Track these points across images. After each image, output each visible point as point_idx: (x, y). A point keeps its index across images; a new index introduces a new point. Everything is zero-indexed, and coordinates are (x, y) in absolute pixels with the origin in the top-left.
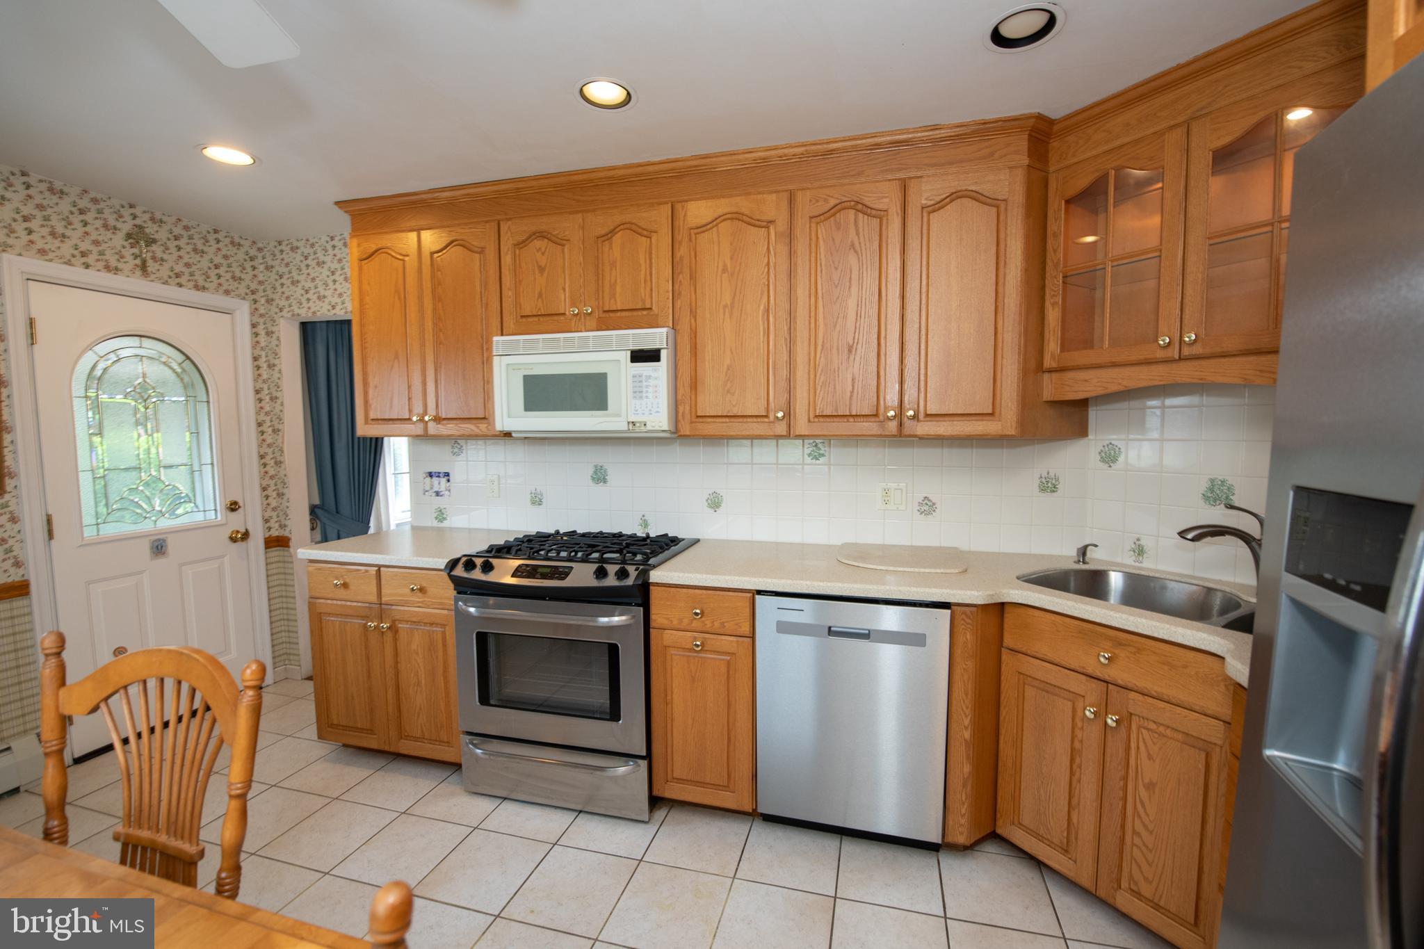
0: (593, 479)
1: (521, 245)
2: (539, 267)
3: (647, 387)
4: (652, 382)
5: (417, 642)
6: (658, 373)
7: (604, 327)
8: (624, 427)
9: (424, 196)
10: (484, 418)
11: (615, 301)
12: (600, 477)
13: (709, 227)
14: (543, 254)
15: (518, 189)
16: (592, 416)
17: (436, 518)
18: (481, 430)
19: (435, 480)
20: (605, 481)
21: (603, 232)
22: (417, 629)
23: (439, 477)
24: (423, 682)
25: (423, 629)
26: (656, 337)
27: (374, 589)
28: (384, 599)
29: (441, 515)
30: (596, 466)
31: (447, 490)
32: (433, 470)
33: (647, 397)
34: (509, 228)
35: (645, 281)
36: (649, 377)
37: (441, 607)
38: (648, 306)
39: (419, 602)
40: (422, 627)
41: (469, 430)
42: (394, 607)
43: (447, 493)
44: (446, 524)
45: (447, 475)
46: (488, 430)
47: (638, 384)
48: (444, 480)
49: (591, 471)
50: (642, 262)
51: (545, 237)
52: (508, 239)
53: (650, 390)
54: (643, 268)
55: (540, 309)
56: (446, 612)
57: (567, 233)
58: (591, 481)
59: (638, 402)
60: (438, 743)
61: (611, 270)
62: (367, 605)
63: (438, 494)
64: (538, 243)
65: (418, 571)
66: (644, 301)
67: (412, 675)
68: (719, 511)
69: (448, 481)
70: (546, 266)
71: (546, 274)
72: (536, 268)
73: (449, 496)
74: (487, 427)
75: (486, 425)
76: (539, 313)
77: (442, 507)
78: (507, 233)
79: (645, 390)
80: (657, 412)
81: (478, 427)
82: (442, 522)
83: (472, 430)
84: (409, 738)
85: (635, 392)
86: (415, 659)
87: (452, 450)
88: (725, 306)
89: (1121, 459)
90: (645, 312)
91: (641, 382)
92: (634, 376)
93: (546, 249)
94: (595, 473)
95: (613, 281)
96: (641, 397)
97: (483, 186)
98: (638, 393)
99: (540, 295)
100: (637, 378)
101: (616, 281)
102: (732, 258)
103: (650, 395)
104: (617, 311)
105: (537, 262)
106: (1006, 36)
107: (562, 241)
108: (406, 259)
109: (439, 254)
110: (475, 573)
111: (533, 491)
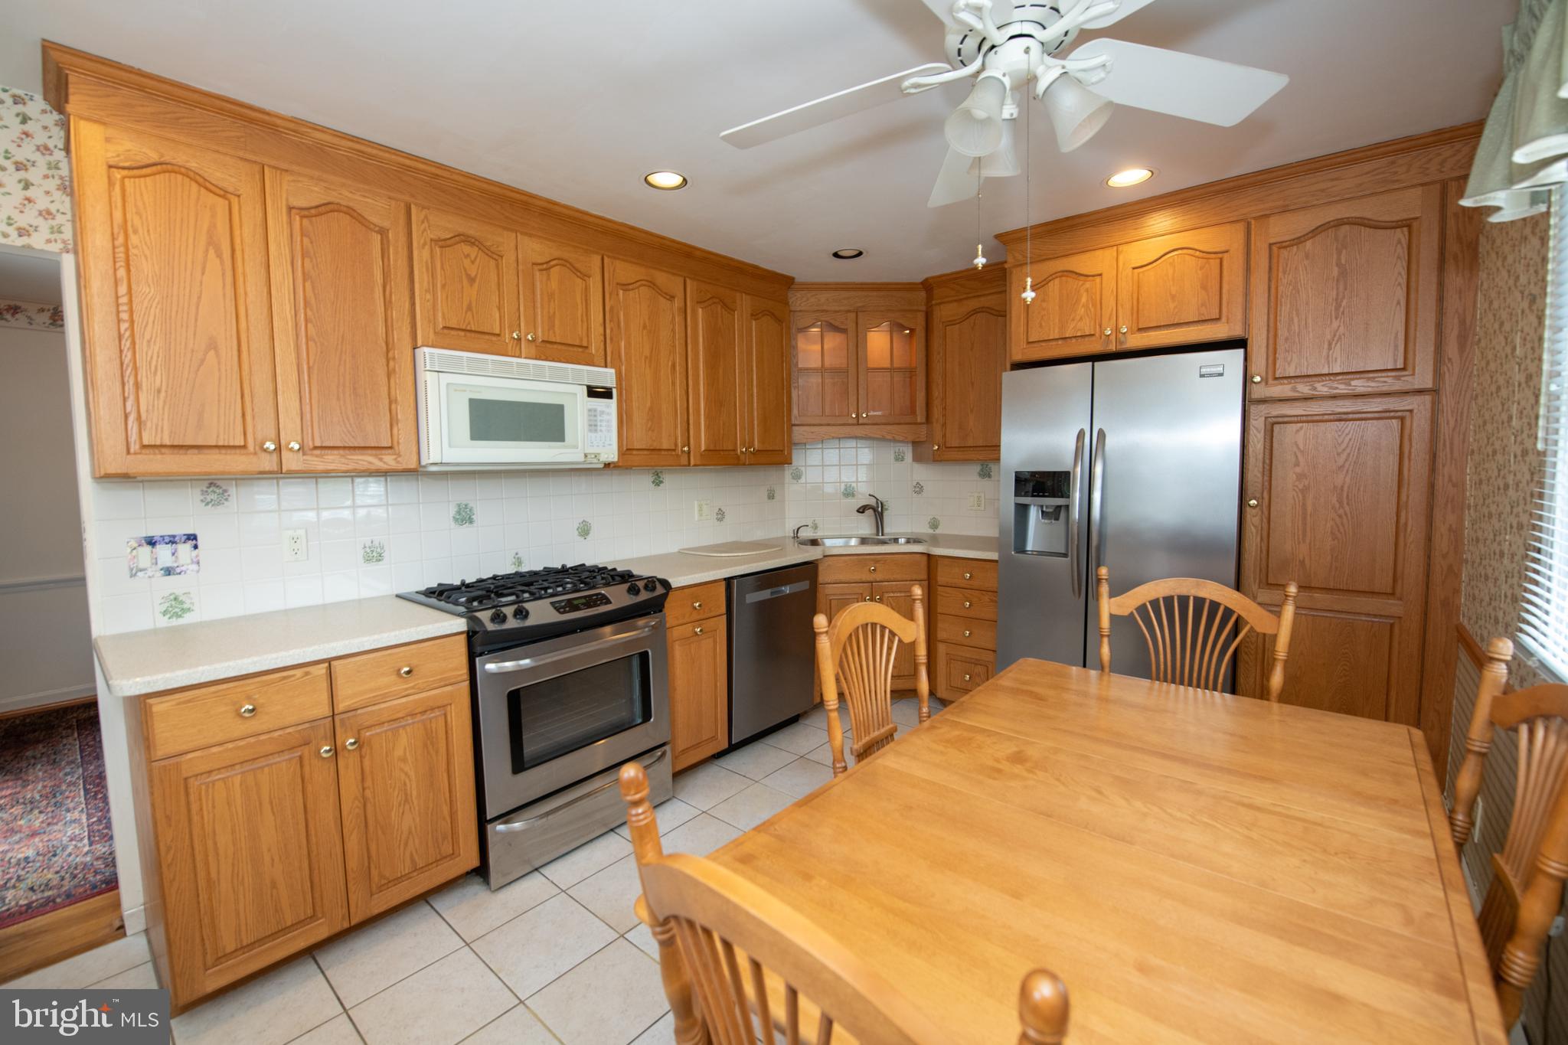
0: (456, 520)
1: (443, 243)
2: (468, 276)
3: (601, 421)
4: (605, 417)
5: (405, 743)
6: (609, 408)
7: (543, 357)
8: (580, 458)
10: (391, 448)
11: (554, 333)
12: (464, 516)
13: (631, 287)
14: (473, 262)
15: (437, 175)
16: (550, 447)
17: (165, 613)
18: (385, 463)
19: (164, 552)
20: (471, 521)
21: (540, 261)
22: (404, 727)
23: (173, 542)
24: (414, 793)
25: (413, 723)
26: (606, 377)
27: (324, 696)
28: (341, 707)
29: (176, 606)
30: (459, 505)
31: (193, 562)
32: (156, 532)
33: (601, 431)
34: (426, 217)
35: (582, 321)
36: (602, 412)
37: (442, 683)
38: (585, 344)
39: (407, 689)
40: (410, 721)
41: (365, 463)
42: (359, 712)
43: (195, 567)
44: (187, 619)
45: (192, 537)
46: (398, 462)
47: (592, 418)
48: (185, 549)
49: (453, 510)
50: (579, 300)
51: (473, 244)
52: (425, 230)
53: (604, 424)
54: (580, 307)
55: (469, 323)
56: (449, 688)
57: (501, 248)
58: (453, 524)
59: (593, 435)
60: (435, 865)
61: (549, 301)
62: (307, 725)
63: (168, 571)
64: (466, 249)
65: (402, 649)
66: (581, 340)
67: (396, 793)
68: (589, 538)
69: (196, 547)
70: (476, 275)
71: (476, 285)
72: (464, 277)
73: (198, 571)
74: (395, 459)
75: (394, 457)
76: (468, 328)
77: (179, 592)
78: (423, 222)
79: (599, 424)
80: (610, 445)
81: (381, 460)
82: (180, 616)
83: (370, 463)
84: (390, 885)
85: (590, 425)
86: (402, 770)
87: (202, 498)
88: (646, 357)
89: (803, 477)
90: (580, 350)
91: (595, 416)
92: (590, 410)
93: (476, 258)
94: (459, 512)
95: (552, 312)
96: (596, 431)
97: (380, 150)
98: (593, 427)
99: (469, 308)
100: (592, 413)
101: (554, 313)
102: (649, 318)
103: (604, 429)
104: (555, 343)
105: (465, 271)
106: (840, 253)
107: (495, 256)
108: (235, 200)
109: (306, 213)
110: (512, 623)
111: (368, 544)
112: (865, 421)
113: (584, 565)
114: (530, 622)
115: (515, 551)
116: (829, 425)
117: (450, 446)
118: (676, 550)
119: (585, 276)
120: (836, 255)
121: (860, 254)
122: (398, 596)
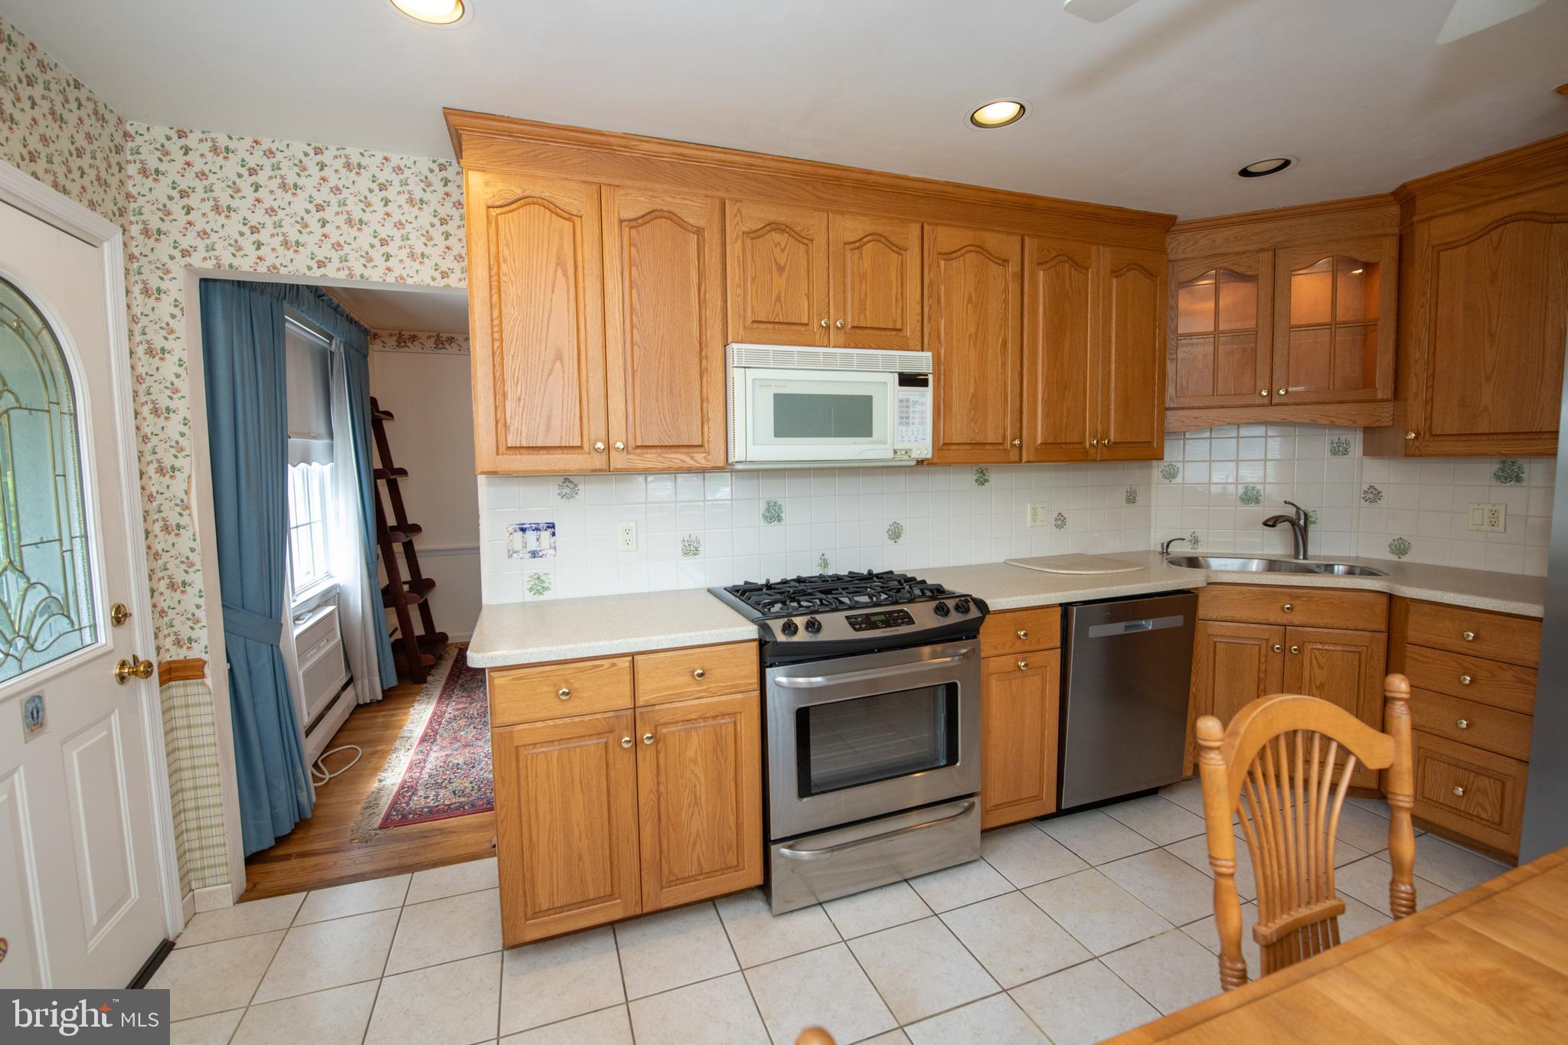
0: (765, 517)
1: (754, 235)
2: (778, 265)
3: (913, 412)
4: (918, 408)
5: (696, 745)
6: (924, 397)
7: (852, 344)
8: (890, 455)
9: (613, 140)
10: (701, 446)
11: (865, 317)
12: (773, 514)
13: (954, 255)
14: (783, 250)
15: (751, 165)
16: (855, 443)
17: (531, 589)
18: (695, 461)
19: (531, 536)
20: (779, 519)
21: (852, 239)
22: (696, 729)
23: (537, 529)
24: (703, 797)
25: (705, 727)
26: (921, 361)
27: (628, 688)
28: (641, 701)
29: (539, 585)
30: (768, 503)
31: (551, 548)
32: (528, 520)
33: (913, 423)
34: (739, 210)
35: (897, 300)
36: (916, 402)
37: (733, 690)
38: (899, 326)
39: (700, 691)
40: (702, 724)
41: (678, 461)
42: (657, 707)
43: (552, 552)
44: (547, 596)
45: (551, 526)
46: (708, 460)
47: (905, 410)
48: (546, 535)
49: (763, 507)
50: (893, 279)
51: (784, 231)
52: (738, 223)
53: (917, 415)
54: (894, 286)
55: (778, 315)
56: (740, 696)
57: (811, 232)
58: (762, 521)
59: (904, 428)
60: (720, 873)
61: (861, 282)
62: (612, 714)
63: (534, 554)
64: (776, 237)
65: (697, 650)
66: (895, 322)
67: (686, 794)
68: (901, 541)
69: (554, 534)
70: (786, 264)
71: (785, 275)
72: (774, 266)
73: (555, 556)
74: (705, 457)
75: (704, 455)
76: (777, 320)
77: (541, 572)
78: (736, 216)
79: (911, 415)
80: (923, 439)
81: (692, 458)
82: (541, 593)
83: (683, 461)
84: (679, 882)
85: (902, 418)
86: (692, 771)
87: (559, 491)
88: (971, 336)
89: (1180, 476)
90: (893, 333)
91: (908, 407)
92: (901, 401)
93: (786, 245)
94: (768, 510)
95: (863, 295)
96: (908, 423)
97: (698, 149)
98: (904, 419)
99: (778, 299)
100: (904, 403)
101: (866, 295)
102: (976, 290)
103: (917, 421)
104: (867, 328)
105: (775, 259)
106: (1249, 169)
107: (803, 239)
108: (578, 221)
109: (634, 224)
110: (802, 636)
111: (687, 538)
112: (1282, 400)
113: (891, 572)
114: (822, 637)
115: (822, 552)
116: (1223, 407)
117: (754, 444)
118: (1002, 561)
119: (901, 250)
120: (1245, 173)
121: (1287, 163)
122: (709, 591)
